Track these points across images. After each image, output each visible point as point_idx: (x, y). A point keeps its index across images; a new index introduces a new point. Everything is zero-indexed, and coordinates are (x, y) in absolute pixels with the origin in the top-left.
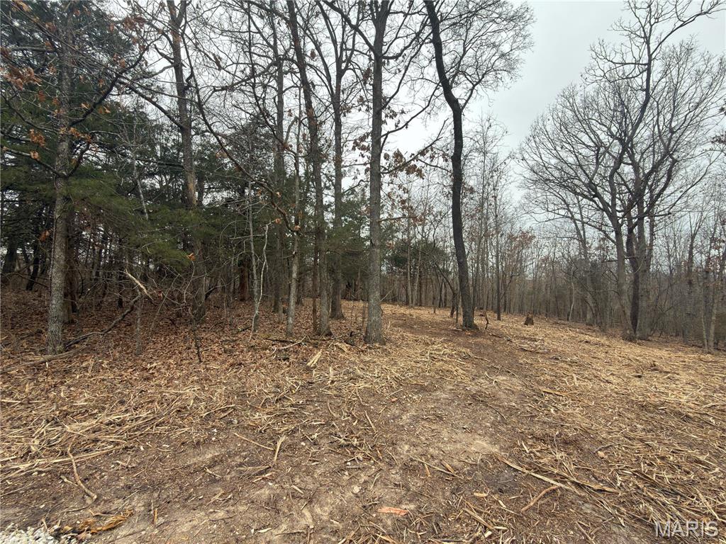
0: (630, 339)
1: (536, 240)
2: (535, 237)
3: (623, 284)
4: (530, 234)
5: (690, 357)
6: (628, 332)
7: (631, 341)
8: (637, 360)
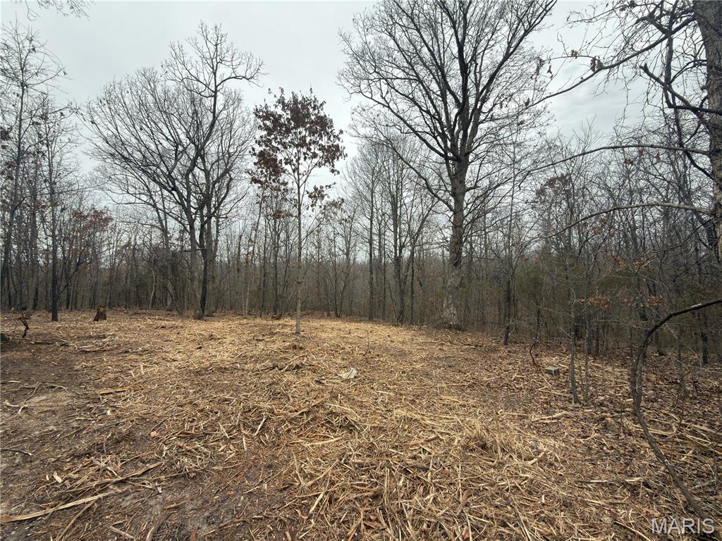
0: (199, 318)
1: (114, 222)
2: (112, 219)
3: (195, 272)
4: (106, 215)
5: (235, 323)
6: (198, 312)
7: (199, 319)
8: (201, 334)
